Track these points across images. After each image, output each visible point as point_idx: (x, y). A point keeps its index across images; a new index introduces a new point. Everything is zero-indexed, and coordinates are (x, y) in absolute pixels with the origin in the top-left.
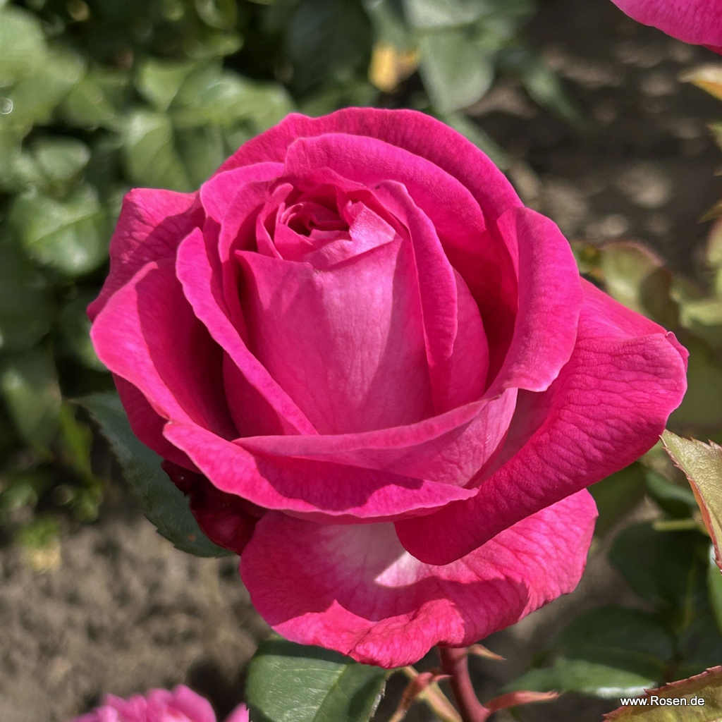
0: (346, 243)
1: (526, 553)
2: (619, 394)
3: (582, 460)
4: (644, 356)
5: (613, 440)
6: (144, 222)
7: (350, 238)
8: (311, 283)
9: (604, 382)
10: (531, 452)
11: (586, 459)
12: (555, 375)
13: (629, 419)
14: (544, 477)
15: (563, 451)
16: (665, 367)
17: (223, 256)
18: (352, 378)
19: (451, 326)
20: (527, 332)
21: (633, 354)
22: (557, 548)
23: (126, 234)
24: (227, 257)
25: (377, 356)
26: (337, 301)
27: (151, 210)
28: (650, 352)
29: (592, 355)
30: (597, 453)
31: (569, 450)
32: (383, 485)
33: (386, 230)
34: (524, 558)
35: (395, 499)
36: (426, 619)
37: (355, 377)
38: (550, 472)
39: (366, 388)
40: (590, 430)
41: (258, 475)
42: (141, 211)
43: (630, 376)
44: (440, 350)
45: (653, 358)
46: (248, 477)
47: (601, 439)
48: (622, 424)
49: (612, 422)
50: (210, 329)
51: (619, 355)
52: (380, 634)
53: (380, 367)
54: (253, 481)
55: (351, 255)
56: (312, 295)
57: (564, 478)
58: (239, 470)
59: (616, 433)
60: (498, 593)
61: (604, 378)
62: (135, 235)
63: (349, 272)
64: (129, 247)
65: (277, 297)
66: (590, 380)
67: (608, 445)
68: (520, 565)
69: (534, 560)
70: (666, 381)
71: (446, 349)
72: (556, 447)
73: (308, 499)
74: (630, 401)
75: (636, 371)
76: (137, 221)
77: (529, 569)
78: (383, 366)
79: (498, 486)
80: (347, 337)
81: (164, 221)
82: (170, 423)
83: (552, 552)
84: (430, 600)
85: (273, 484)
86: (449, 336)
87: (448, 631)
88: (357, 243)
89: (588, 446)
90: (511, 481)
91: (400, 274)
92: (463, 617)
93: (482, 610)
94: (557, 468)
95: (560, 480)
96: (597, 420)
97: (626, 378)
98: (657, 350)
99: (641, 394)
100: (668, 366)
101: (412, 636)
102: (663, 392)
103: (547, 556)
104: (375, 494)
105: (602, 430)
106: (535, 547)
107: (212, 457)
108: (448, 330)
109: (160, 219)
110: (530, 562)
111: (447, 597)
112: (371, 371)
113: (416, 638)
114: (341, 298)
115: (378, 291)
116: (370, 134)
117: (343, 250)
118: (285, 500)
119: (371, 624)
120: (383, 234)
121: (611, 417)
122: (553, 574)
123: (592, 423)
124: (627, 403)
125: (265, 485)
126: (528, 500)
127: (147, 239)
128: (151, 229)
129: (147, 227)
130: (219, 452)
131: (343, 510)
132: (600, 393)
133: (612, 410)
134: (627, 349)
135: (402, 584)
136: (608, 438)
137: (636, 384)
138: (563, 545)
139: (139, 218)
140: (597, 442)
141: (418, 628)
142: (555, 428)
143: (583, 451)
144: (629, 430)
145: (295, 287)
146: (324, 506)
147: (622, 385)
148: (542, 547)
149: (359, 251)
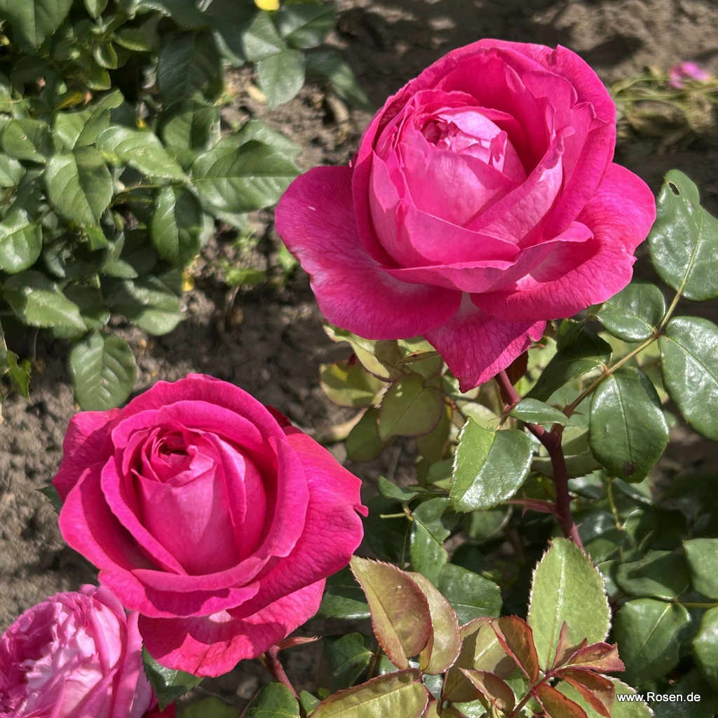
0: (188, 472)
1: (287, 606)
2: (329, 538)
3: (312, 573)
4: (342, 518)
5: (326, 563)
6: (82, 435)
7: (190, 469)
8: (171, 493)
9: (323, 531)
10: (286, 567)
11: (313, 571)
12: (293, 546)
13: (334, 553)
14: (293, 580)
15: (301, 567)
16: (354, 525)
17: (125, 472)
18: (194, 530)
19: (243, 509)
20: (280, 520)
21: (337, 516)
22: (304, 600)
23: (72, 439)
24: (127, 472)
25: (206, 521)
26: (184, 500)
27: (85, 427)
28: (345, 517)
29: (317, 514)
30: (319, 569)
31: (304, 567)
32: (209, 598)
33: (209, 461)
34: (287, 609)
35: (215, 605)
36: (234, 647)
37: (195, 530)
38: (295, 577)
39: (201, 535)
40: (315, 557)
41: (146, 599)
42: (79, 428)
43: (335, 528)
44: (238, 519)
45: (347, 520)
46: (141, 600)
47: (321, 563)
48: (330, 555)
49: (325, 554)
50: (120, 519)
51: (331, 516)
52: (211, 659)
53: (207, 526)
54: (144, 603)
55: (191, 479)
56: (172, 499)
57: (303, 580)
58: (136, 596)
59: (328, 560)
60: (273, 630)
61: (322, 529)
62: (77, 441)
63: (190, 486)
64: (74, 447)
65: (153, 496)
66: (315, 528)
67: (324, 566)
68: (283, 612)
69: (292, 609)
70: (353, 532)
71: (241, 519)
72: (298, 566)
73: (172, 612)
74: (335, 542)
75: (338, 526)
76: (77, 433)
77: (289, 614)
78: (209, 525)
79: (269, 582)
80: (190, 514)
81: (92, 434)
82: (101, 572)
83: (301, 603)
84: (237, 635)
85: (153, 603)
86: (242, 513)
87: (246, 653)
88: (194, 471)
89: (314, 565)
90: (276, 581)
91: (216, 481)
92: (253, 645)
93: (264, 640)
94: (300, 576)
95: (301, 582)
96: (318, 552)
97: (334, 530)
98: (349, 516)
99: (341, 539)
100: (354, 524)
101: (227, 659)
102: (351, 537)
103: (299, 606)
104: (205, 603)
105: (321, 558)
106: (292, 603)
107: (123, 591)
108: (241, 510)
109: (90, 433)
110: (290, 610)
111: (246, 635)
112: (203, 528)
113: (229, 660)
114: (187, 498)
115: (206, 491)
116: (200, 399)
117: (187, 476)
118: (160, 613)
119: (208, 646)
120: (207, 463)
121: (325, 551)
122: (302, 613)
123: (316, 554)
124: (332, 543)
125: (150, 604)
126: (284, 591)
127: (84, 444)
128: (85, 438)
129: (82, 437)
130: (126, 587)
131: (188, 615)
132: (320, 537)
133: (327, 548)
134: (334, 513)
135: (223, 621)
136: (323, 561)
137: (338, 533)
138: (307, 598)
139: (78, 432)
140: (319, 564)
141: (230, 653)
142: (298, 555)
143: (311, 567)
144: (333, 558)
145: (163, 494)
146: (179, 614)
147: (332, 534)
148: (295, 601)
149: (196, 475)
